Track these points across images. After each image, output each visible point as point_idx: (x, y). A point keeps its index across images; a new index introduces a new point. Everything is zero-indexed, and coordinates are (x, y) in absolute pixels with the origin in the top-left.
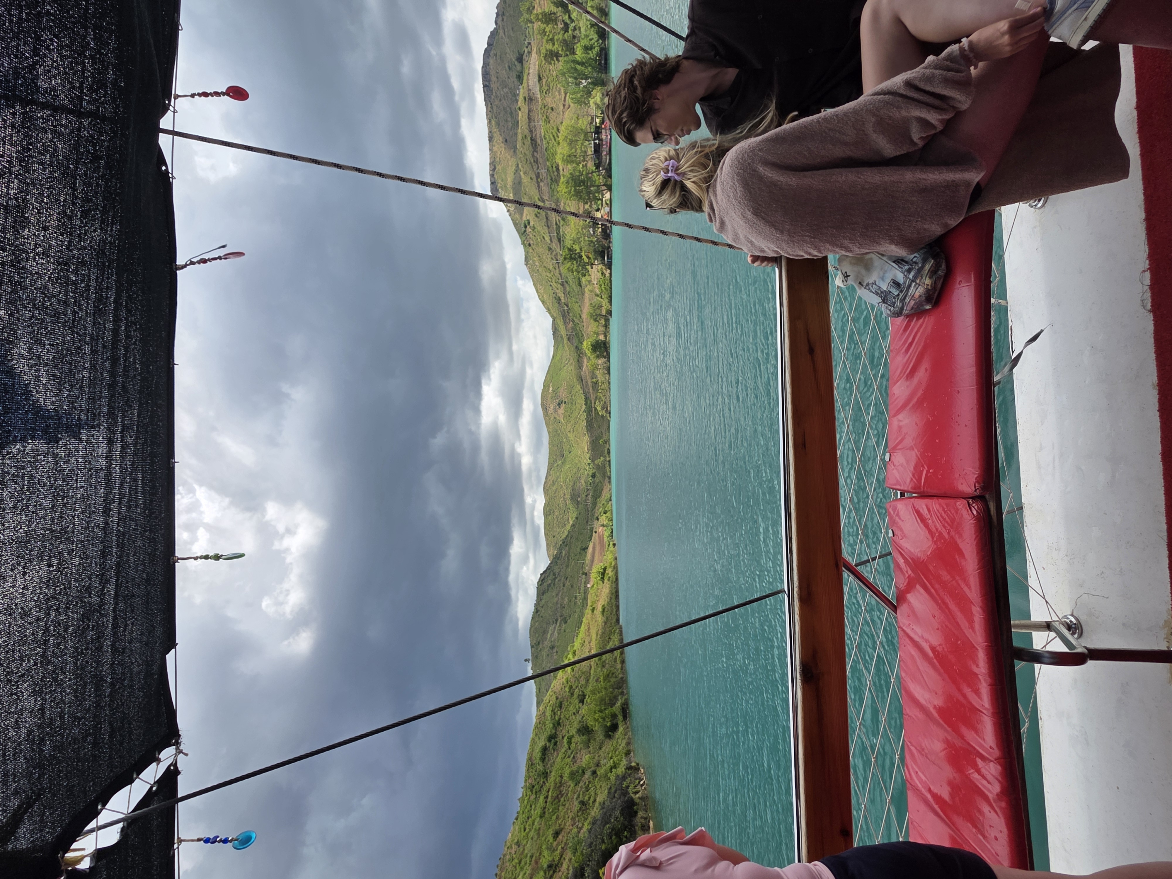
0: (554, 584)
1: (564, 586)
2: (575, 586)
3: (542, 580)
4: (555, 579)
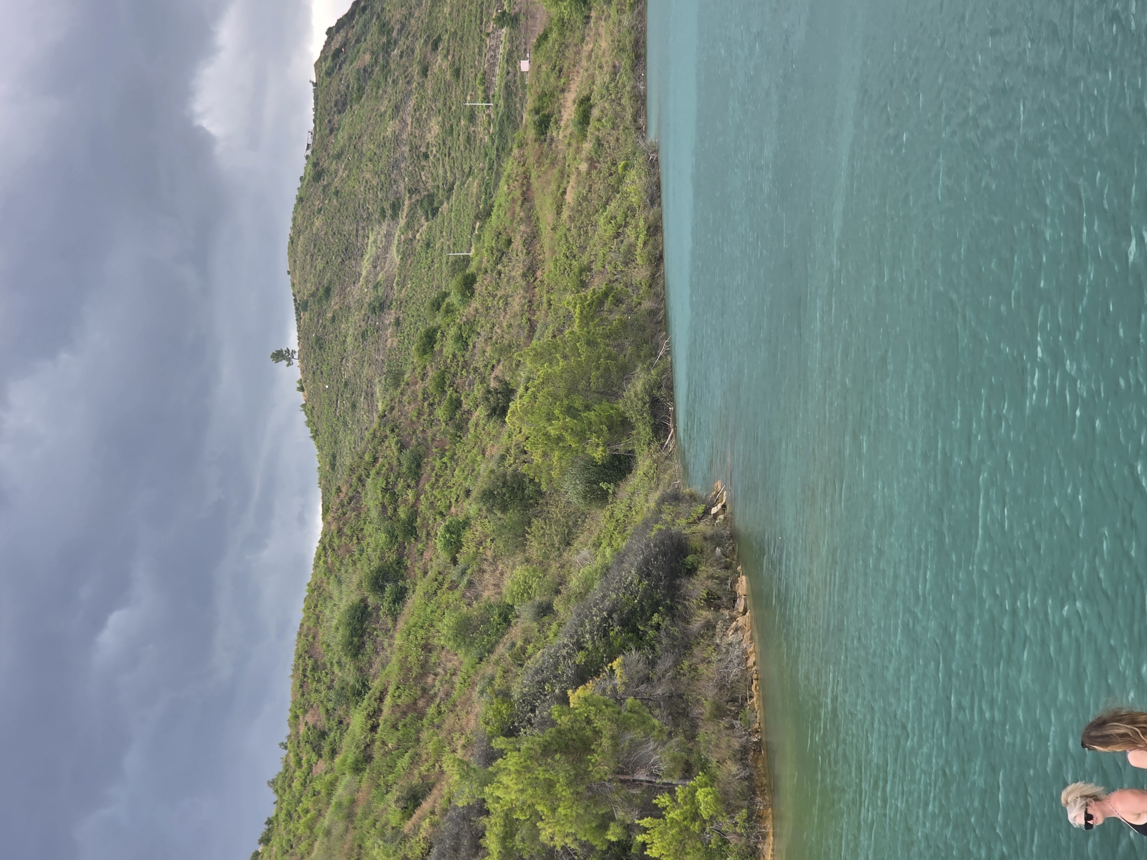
0: (386, 66)
1: (425, 72)
2: (469, 73)
3: (337, 53)
4: (387, 48)
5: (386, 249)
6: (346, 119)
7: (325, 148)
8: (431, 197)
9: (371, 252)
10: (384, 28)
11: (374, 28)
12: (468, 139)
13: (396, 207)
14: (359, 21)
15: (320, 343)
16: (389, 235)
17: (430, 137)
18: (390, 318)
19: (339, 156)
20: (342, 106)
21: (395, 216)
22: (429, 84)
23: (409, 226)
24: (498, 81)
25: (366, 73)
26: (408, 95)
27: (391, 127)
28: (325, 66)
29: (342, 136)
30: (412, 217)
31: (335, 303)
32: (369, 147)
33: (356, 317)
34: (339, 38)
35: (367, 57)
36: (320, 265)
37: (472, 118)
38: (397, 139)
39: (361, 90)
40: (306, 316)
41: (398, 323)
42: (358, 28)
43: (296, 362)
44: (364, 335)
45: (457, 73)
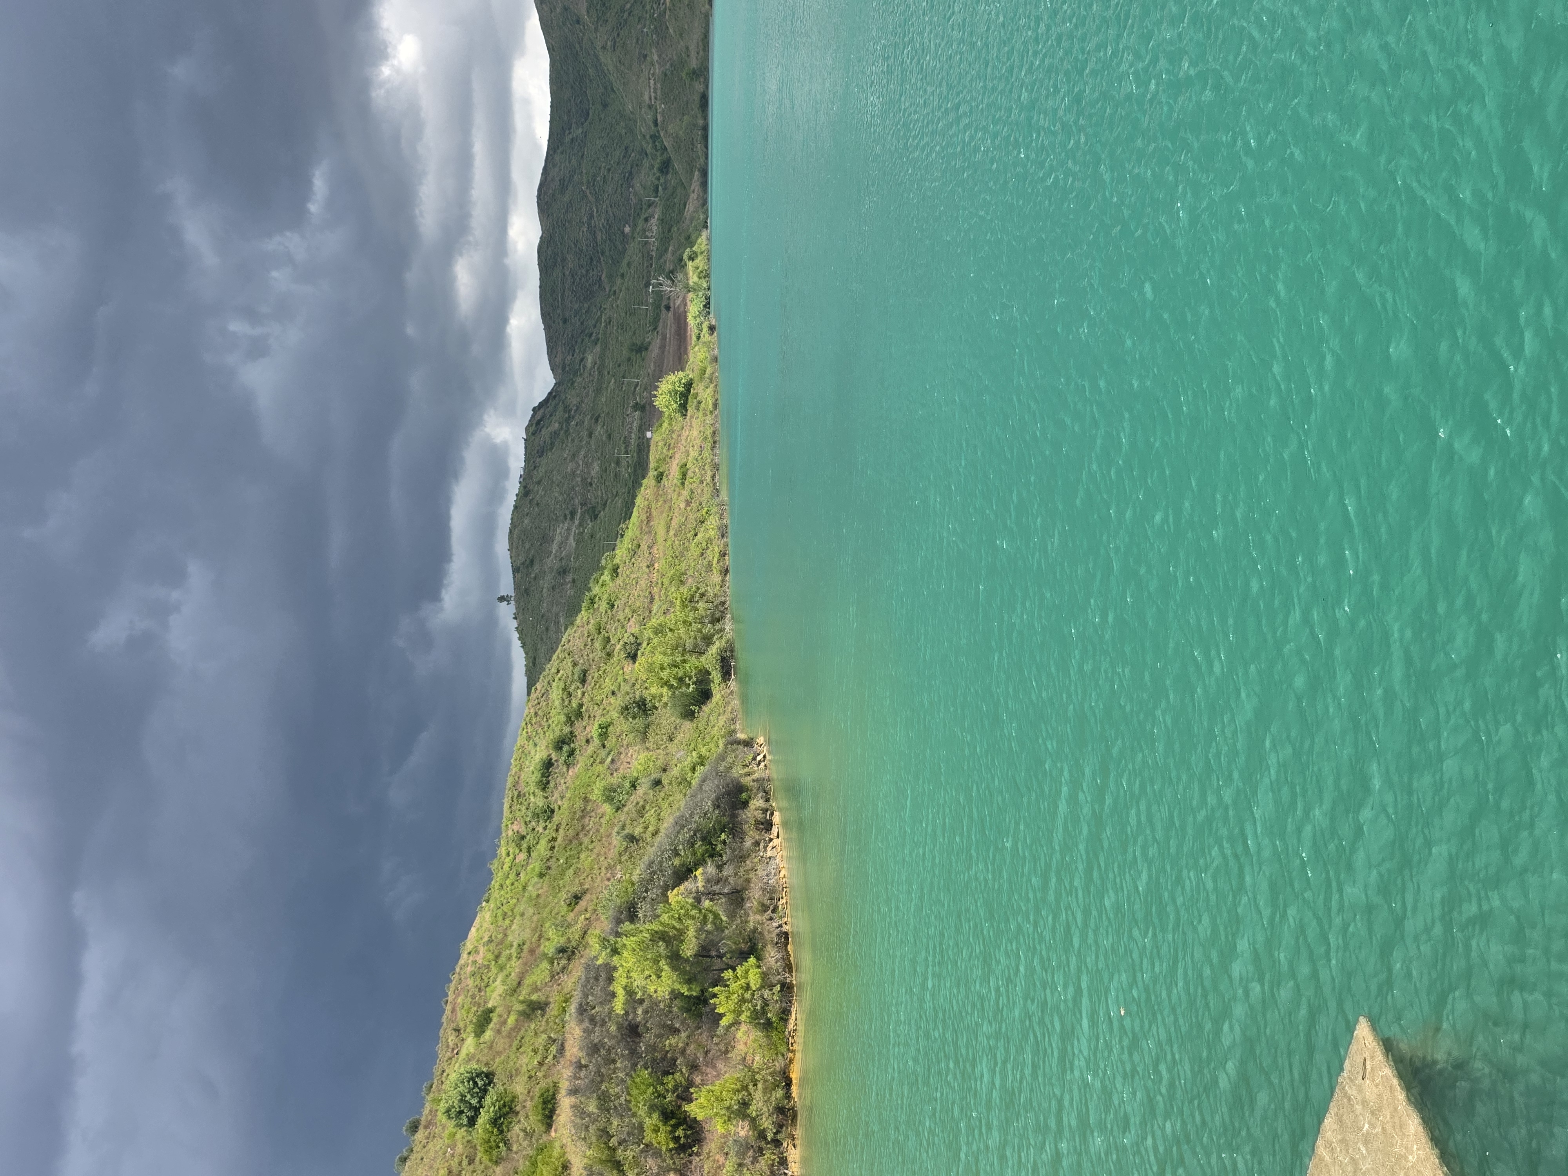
0: (567, 432)
1: (590, 435)
2: (616, 437)
3: (538, 422)
4: (568, 420)
5: (567, 538)
6: (544, 461)
7: (531, 478)
8: (594, 508)
9: (558, 539)
10: (567, 409)
11: (561, 408)
12: (616, 475)
13: (573, 514)
14: (552, 403)
15: (527, 591)
16: (569, 529)
17: (593, 473)
18: (569, 579)
19: (539, 483)
20: (541, 453)
21: (572, 519)
22: (593, 442)
23: (580, 525)
24: (633, 441)
25: (556, 434)
26: (580, 448)
27: (570, 467)
28: (531, 430)
29: (542, 470)
30: (582, 520)
31: (536, 568)
32: (557, 478)
33: (549, 577)
34: (540, 413)
35: (557, 425)
36: (527, 546)
37: (618, 463)
38: (573, 474)
39: (552, 444)
40: (519, 576)
41: (574, 581)
42: (551, 408)
43: (513, 603)
44: (553, 588)
45: (609, 437)
